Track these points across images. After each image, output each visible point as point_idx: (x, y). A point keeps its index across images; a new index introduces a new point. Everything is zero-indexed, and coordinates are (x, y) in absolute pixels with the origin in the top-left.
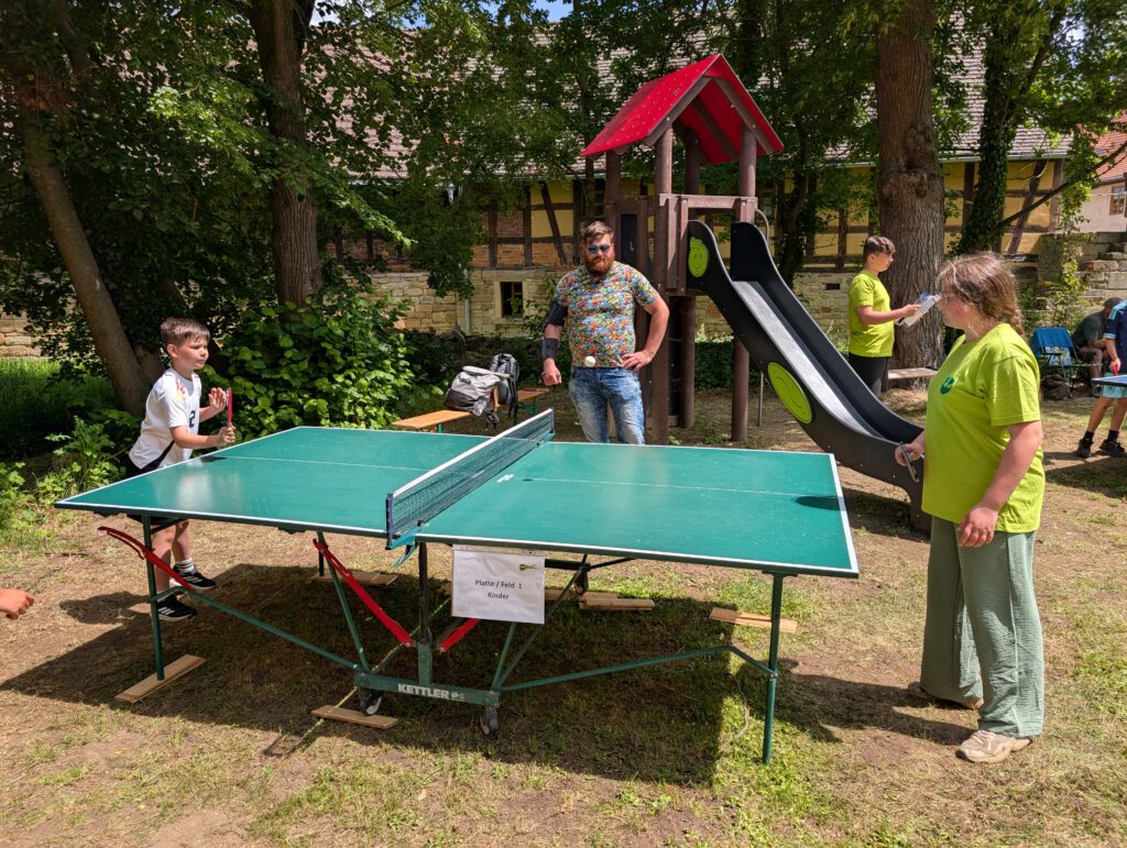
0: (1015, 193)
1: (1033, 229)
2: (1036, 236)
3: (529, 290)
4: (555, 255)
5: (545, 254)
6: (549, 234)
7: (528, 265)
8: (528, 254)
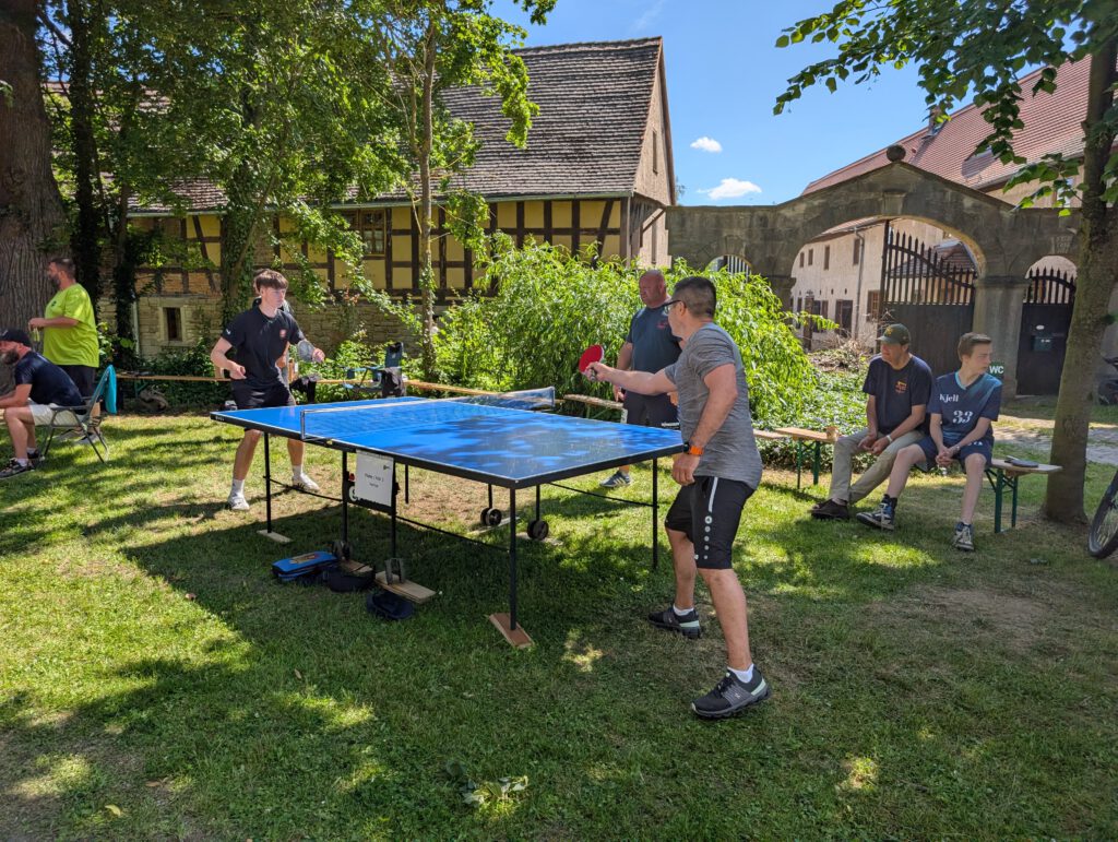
3: (186, 314)
4: (207, 283)
5: (198, 281)
7: (186, 292)
8: (185, 282)
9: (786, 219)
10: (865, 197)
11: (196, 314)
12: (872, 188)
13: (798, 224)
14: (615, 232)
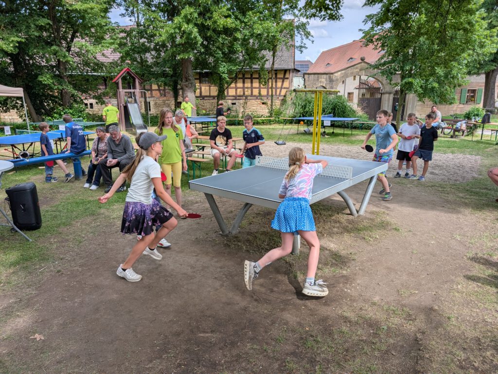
0: (280, 78)
1: (285, 88)
2: (285, 90)
3: (152, 104)
4: (159, 94)
5: (156, 94)
6: (157, 88)
7: (152, 96)
8: (151, 94)
9: (335, 76)
10: (356, 70)
11: (156, 104)
12: (357, 68)
13: (338, 77)
14: (287, 78)
